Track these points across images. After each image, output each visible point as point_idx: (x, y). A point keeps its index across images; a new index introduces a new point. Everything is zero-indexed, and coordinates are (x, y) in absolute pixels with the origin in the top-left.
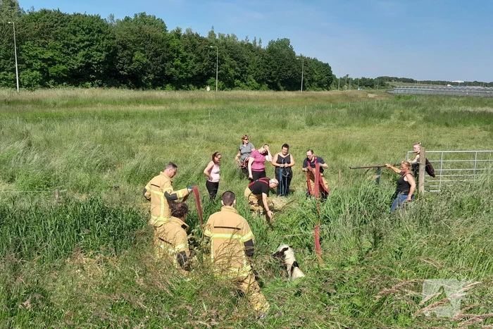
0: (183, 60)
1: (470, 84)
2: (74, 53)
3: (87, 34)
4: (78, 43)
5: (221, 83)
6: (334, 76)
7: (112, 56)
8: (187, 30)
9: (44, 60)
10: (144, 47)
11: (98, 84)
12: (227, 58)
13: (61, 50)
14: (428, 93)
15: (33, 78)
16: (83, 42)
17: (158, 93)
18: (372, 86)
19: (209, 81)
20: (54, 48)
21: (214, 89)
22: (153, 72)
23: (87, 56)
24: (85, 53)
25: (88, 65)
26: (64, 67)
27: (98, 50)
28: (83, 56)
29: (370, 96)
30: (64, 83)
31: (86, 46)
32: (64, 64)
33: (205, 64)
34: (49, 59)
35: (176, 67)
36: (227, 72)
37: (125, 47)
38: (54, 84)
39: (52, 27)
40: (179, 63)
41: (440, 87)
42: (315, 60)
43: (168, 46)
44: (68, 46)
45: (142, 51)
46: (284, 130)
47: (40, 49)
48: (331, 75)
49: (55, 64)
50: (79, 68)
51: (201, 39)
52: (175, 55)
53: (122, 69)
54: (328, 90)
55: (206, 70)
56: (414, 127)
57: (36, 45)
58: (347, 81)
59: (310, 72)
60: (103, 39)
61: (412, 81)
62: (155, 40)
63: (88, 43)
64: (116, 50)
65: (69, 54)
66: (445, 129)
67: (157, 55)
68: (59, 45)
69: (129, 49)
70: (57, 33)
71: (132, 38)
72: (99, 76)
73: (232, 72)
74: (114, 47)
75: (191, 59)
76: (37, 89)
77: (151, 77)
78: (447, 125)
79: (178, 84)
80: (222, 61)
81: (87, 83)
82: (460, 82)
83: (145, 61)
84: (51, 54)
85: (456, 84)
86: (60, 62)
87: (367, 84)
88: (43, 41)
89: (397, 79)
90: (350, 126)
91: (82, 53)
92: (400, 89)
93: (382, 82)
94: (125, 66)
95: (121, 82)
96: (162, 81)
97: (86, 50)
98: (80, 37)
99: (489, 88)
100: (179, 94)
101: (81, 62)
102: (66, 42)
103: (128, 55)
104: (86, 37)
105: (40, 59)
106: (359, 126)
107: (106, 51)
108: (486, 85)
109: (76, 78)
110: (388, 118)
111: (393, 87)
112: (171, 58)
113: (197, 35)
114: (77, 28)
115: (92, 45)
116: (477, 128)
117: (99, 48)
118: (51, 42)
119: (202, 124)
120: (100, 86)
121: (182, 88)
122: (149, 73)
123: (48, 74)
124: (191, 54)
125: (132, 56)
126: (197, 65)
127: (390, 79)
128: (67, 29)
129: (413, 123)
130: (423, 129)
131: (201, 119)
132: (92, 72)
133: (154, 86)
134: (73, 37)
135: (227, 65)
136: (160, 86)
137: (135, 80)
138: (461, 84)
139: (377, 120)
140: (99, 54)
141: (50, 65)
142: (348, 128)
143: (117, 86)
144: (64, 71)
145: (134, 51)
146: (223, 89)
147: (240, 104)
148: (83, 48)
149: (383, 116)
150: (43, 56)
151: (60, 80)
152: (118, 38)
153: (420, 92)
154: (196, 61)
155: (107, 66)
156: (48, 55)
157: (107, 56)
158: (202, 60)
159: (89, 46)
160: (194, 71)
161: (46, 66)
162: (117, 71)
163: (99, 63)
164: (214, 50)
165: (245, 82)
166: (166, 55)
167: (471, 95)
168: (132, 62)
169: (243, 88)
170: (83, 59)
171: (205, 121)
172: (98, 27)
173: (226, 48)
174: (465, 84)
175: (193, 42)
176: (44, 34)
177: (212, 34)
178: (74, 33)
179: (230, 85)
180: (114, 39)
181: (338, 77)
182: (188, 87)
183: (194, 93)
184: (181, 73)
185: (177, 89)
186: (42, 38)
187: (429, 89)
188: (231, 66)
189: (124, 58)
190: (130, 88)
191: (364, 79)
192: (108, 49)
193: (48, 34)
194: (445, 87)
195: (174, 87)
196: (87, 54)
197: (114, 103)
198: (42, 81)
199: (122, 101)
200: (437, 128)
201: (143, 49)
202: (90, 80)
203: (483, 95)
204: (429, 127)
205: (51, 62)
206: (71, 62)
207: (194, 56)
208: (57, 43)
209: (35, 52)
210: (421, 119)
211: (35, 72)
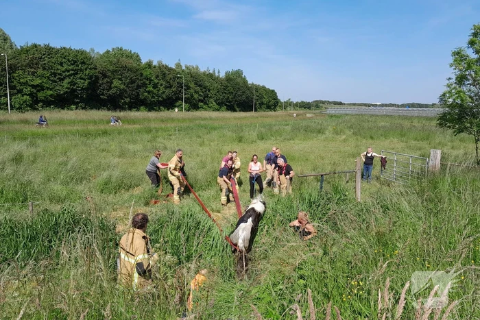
0: (155, 86)
1: (386, 105)
2: (60, 81)
3: (72, 64)
4: (64, 72)
5: (187, 105)
6: (279, 100)
7: (94, 82)
8: (158, 62)
9: (33, 86)
10: (122, 75)
11: (81, 106)
12: (192, 85)
13: (48, 78)
14: (354, 113)
15: (24, 102)
16: (68, 71)
17: (133, 114)
18: (309, 108)
19: (177, 104)
20: (42, 76)
21: (182, 110)
22: (129, 96)
23: (73, 83)
24: (70, 80)
25: (73, 91)
26: (51, 92)
27: (81, 79)
28: (69, 83)
29: (308, 115)
30: (52, 106)
31: (71, 75)
32: (51, 90)
33: (174, 90)
34: (37, 86)
35: (149, 92)
36: (192, 96)
37: (105, 76)
38: (42, 107)
39: (41, 58)
40: (151, 89)
41: (364, 107)
42: (264, 87)
43: (142, 74)
44: (55, 74)
45: (119, 79)
46: (240, 144)
47: (30, 77)
48: (277, 99)
49: (43, 90)
50: (65, 93)
51: (170, 70)
52: (148, 82)
53: (103, 94)
54: (275, 111)
55: (175, 94)
56: (345, 140)
57: (26, 73)
58: (289, 104)
59: (261, 97)
60: (86, 69)
61: (341, 104)
62: (130, 70)
63: (73, 72)
64: (97, 77)
65: (56, 82)
66: (370, 141)
67: (132, 82)
68: (47, 73)
69: (108, 77)
70: (45, 64)
71: (111, 68)
72: (82, 100)
73: (196, 96)
74: (96, 76)
75: (161, 85)
76: (28, 111)
77: (128, 100)
78: (372, 138)
79: (151, 107)
80: (188, 88)
81: (72, 106)
82: (378, 104)
83: (122, 87)
84: (40, 81)
85: (376, 105)
86: (48, 88)
87: (305, 106)
88: (32, 70)
89: (329, 102)
90: (293, 140)
91: (67, 80)
92: (332, 110)
93: (317, 105)
94: (105, 92)
95: (101, 105)
96: (136, 104)
97: (72, 78)
98: (65, 67)
99: (400, 109)
100: (152, 114)
101: (67, 88)
102: (53, 71)
103: (108, 82)
104: (72, 67)
105: (29, 86)
106: (301, 140)
107: (88, 79)
108: (398, 106)
109: (62, 102)
110: (323, 133)
111: (326, 108)
112: (144, 85)
113: (167, 66)
114: (64, 60)
115: (77, 74)
116: (395, 140)
117: (83, 76)
118: (40, 71)
119: (171, 139)
120: (83, 108)
121: (154, 110)
122: (125, 97)
123: (37, 98)
124: (161, 82)
125: (111, 83)
126: (167, 91)
127: (323, 102)
128: (53, 60)
129: (344, 137)
130: (352, 141)
131: (170, 135)
132: (77, 97)
133: (130, 109)
134: (60, 67)
135: (192, 91)
136: (135, 108)
137: (113, 103)
138: (380, 106)
139: (315, 135)
140: (82, 81)
141: (39, 91)
142: (292, 142)
143: (98, 108)
144: (51, 96)
145: (113, 79)
146: (189, 110)
147: (202, 122)
148: (69, 76)
149: (320, 131)
150: (32, 83)
151: (47, 103)
152: (99, 68)
153: (348, 112)
154: (166, 87)
155: (90, 92)
156: (37, 82)
157: (89, 83)
158: (171, 87)
159: (74, 74)
160: (164, 96)
161: (35, 91)
162: (98, 96)
163: (82, 89)
164: (181, 78)
165: (208, 104)
166: (140, 83)
167: (388, 114)
168: (110, 88)
169: (206, 110)
170: (69, 86)
171: (173, 137)
172: (82, 59)
173: (191, 76)
174: (382, 105)
175: (164, 71)
176: (33, 64)
177: (179, 65)
178: (61, 64)
179: (194, 106)
180: (96, 69)
181: (282, 101)
182: (159, 109)
183: (165, 114)
184: (153, 97)
185: (150, 110)
186: (31, 68)
187: (355, 110)
188: (195, 92)
189: (104, 85)
190: (109, 109)
191: (303, 102)
192: (91, 78)
193: (36, 64)
194: (367, 108)
195: (147, 109)
196: (72, 82)
197: (95, 122)
198: (31, 104)
199: (101, 121)
200: (364, 141)
201: (120, 77)
202: (76, 104)
203: (396, 114)
204: (357, 140)
205: (40, 88)
206: (58, 88)
207: (164, 83)
208: (45, 72)
209: (26, 79)
210: (350, 133)
211: (25, 96)
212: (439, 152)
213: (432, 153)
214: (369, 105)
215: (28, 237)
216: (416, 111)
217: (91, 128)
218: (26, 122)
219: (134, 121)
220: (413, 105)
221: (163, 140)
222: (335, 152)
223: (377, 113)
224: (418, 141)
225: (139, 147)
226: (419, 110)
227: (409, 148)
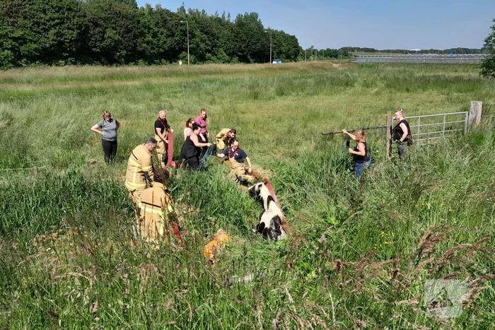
0: (155, 36)
1: (426, 52)
2: (45, 32)
3: (57, 12)
4: (48, 21)
5: (193, 57)
6: (301, 48)
7: (84, 33)
8: (157, 6)
9: (15, 39)
10: (115, 23)
11: (71, 61)
12: (198, 33)
13: (31, 28)
14: (388, 61)
15: (5, 58)
16: (53, 20)
17: (131, 69)
18: (336, 57)
19: (181, 55)
20: (24, 27)
21: (186, 63)
22: (125, 48)
23: (59, 34)
24: (56, 31)
25: (61, 43)
26: (35, 46)
27: (69, 29)
28: (55, 34)
29: (335, 65)
30: (37, 62)
31: (57, 24)
32: (35, 42)
33: (177, 39)
34: (19, 38)
35: (148, 43)
36: (198, 46)
37: (96, 25)
38: (27, 63)
39: (21, 5)
40: (150, 38)
41: (399, 55)
42: (282, 33)
43: (139, 22)
44: (38, 24)
45: (113, 28)
46: (256, 101)
47: (10, 28)
48: (298, 47)
49: (26, 43)
50: (51, 46)
51: (171, 15)
52: (146, 31)
53: (95, 47)
54: (296, 61)
55: (178, 44)
56: (377, 94)
57: (6, 24)
58: (312, 53)
59: (278, 45)
60: (74, 17)
61: (373, 51)
62: (125, 17)
63: (59, 21)
64: (87, 27)
65: (40, 33)
66: (406, 94)
67: (129, 31)
68: (29, 23)
69: (100, 26)
70: (26, 12)
71: (103, 15)
72: (72, 54)
73: (202, 46)
74: (86, 25)
75: (162, 34)
76: (10, 68)
77: (124, 52)
78: (408, 90)
79: (150, 60)
80: (193, 36)
81: (61, 61)
82: (417, 50)
83: (117, 37)
84: (22, 33)
85: (414, 52)
86: (31, 41)
87: (331, 54)
88: (12, 20)
89: (359, 50)
90: (318, 94)
91: (53, 31)
92: (363, 59)
93: (345, 53)
94: (98, 44)
95: (94, 60)
96: (134, 56)
97: (57, 28)
98: (49, 15)
99: (443, 55)
100: (153, 68)
101: (53, 40)
102: (35, 20)
103: (100, 32)
104: (56, 15)
105: (10, 38)
106: (326, 94)
107: (77, 29)
108: (441, 52)
109: (49, 56)
110: (352, 86)
111: (355, 56)
112: (142, 34)
113: (168, 11)
114: (47, 7)
115: (63, 23)
116: (435, 92)
117: (70, 25)
118: (21, 21)
119: (176, 97)
120: (74, 63)
121: (155, 63)
122: (121, 49)
123: (20, 52)
124: (162, 30)
125: (104, 33)
126: (169, 40)
127: (353, 49)
128: (35, 7)
129: (375, 90)
130: (386, 94)
131: (176, 92)
132: (65, 50)
133: (127, 62)
134: (43, 15)
135: (197, 40)
136: (132, 61)
137: (108, 57)
138: (419, 52)
139: (342, 88)
140: (70, 32)
141: (21, 44)
142: (315, 97)
143: (91, 63)
144: (35, 49)
145: (106, 28)
146: (194, 63)
147: (212, 77)
148: (54, 26)
149: (348, 83)
150: (13, 35)
151: (32, 59)
152: (89, 16)
153: (381, 61)
154: (167, 36)
155: (79, 44)
156: (18, 33)
157: (79, 34)
158: (173, 35)
159: (60, 24)
160: (166, 47)
161: (17, 45)
162: (89, 49)
163: (71, 41)
164: (184, 24)
165: (216, 55)
166: (137, 32)
167: (428, 62)
168: (104, 39)
169: (214, 62)
170: (55, 37)
171: (179, 95)
172: (68, 5)
173: (196, 22)
174: (422, 52)
175: (163, 17)
176: (12, 13)
177: (182, 9)
178: (44, 11)
179: (201, 58)
180: (85, 16)
181: (304, 49)
182: (161, 62)
183: (167, 67)
184: (153, 48)
185: (150, 64)
186: (10, 17)
187: (390, 57)
188: (202, 40)
189: (96, 36)
190: (103, 64)
191: (328, 50)
192: (80, 27)
193: (16, 12)
194: (404, 55)
195: (147, 63)
196: (58, 32)
197: (88, 80)
198: (14, 60)
199: (96, 79)
200: (399, 94)
201: (114, 26)
202: (63, 58)
203: (438, 62)
204: (391, 92)
205: (22, 40)
206: (43, 40)
207: (165, 31)
208: (27, 21)
209: (5, 31)
210: (383, 85)
211: (6, 51)
212: (480, 104)
213: (472, 105)
214: (406, 52)
216: (462, 58)
217: (85, 85)
218: (11, 81)
219: (132, 77)
220: (458, 51)
221: (167, 99)
222: (365, 107)
223: (415, 61)
224: (461, 92)
225: (141, 107)
226: (465, 57)
227: (449, 99)
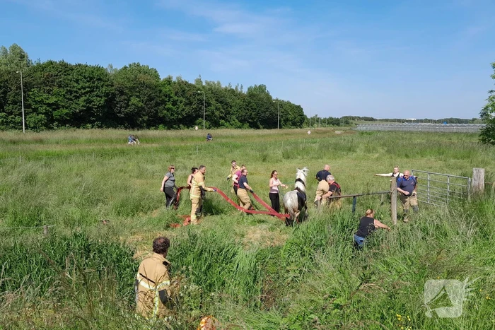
0: (174, 103)
1: (421, 121)
2: (76, 99)
3: (88, 81)
4: (80, 89)
5: (208, 123)
6: (306, 116)
7: (111, 99)
8: (177, 78)
9: (49, 105)
10: (139, 92)
11: (97, 125)
12: (213, 102)
13: (64, 96)
14: (387, 129)
15: (39, 121)
16: (85, 88)
17: (152, 133)
18: (338, 124)
19: (197, 122)
20: (58, 94)
21: (202, 128)
22: (148, 114)
23: (88, 101)
24: (86, 98)
25: (89, 109)
26: (67, 111)
27: (97, 96)
28: (85, 101)
29: (337, 132)
30: (67, 125)
31: (87, 93)
32: (67, 108)
33: (194, 107)
34: (53, 104)
35: (168, 110)
36: (213, 113)
37: (122, 93)
38: (58, 126)
39: (57, 76)
40: (171, 106)
41: (397, 124)
42: (289, 103)
43: (160, 91)
44: (71, 92)
45: (137, 96)
46: (264, 163)
47: (45, 95)
48: (303, 115)
49: (59, 108)
50: (80, 112)
51: (190, 86)
52: (167, 99)
53: (120, 112)
54: (301, 128)
55: (195, 111)
56: (377, 159)
57: (41, 91)
58: (316, 120)
59: (285, 113)
60: (102, 86)
61: (372, 120)
62: (149, 86)
63: (89, 89)
64: (114, 95)
65: (71, 100)
66: (405, 159)
67: (151, 99)
68: (63, 91)
69: (126, 94)
70: (61, 81)
71: (129, 85)
72: (99, 119)
73: (217, 113)
74: (112, 93)
75: (181, 102)
76: (43, 130)
77: (146, 118)
78: (407, 156)
79: (170, 125)
80: (209, 104)
81: (88, 125)
82: (413, 119)
83: (140, 104)
84: (56, 100)
85: (410, 121)
86: (63, 107)
87: (334, 122)
88: (48, 88)
89: (359, 118)
90: (322, 158)
91: (83, 98)
92: (363, 127)
93: (347, 121)
94: (123, 110)
95: (118, 124)
96: (154, 122)
97: (88, 96)
98: (81, 84)
99: (437, 124)
100: (171, 133)
101: (83, 106)
102: (69, 89)
103: (125, 100)
104: (87, 84)
105: (45, 104)
106: (330, 158)
107: (104, 96)
108: (435, 122)
109: (78, 120)
110: (354, 151)
111: (356, 124)
112: (163, 102)
113: (186, 82)
114: (80, 77)
115: (93, 91)
116: (433, 158)
117: (99, 93)
118: (55, 89)
119: (190, 158)
120: (100, 127)
121: (173, 128)
122: (143, 115)
123: (52, 117)
124: (181, 99)
125: (129, 100)
126: (187, 108)
127: (353, 118)
128: (70, 77)
129: (377, 155)
130: (386, 160)
131: (190, 154)
132: (93, 115)
133: (148, 127)
134: (76, 85)
135: (213, 108)
136: (153, 126)
137: (131, 121)
138: (414, 121)
139: (345, 153)
140: (99, 99)
141: (54, 109)
142: (320, 161)
143: (115, 127)
144: (67, 114)
145: (131, 96)
146: (209, 128)
147: (224, 141)
148: (85, 94)
149: (351, 149)
150: (47, 102)
151: (63, 122)
152: (116, 85)
153: (380, 129)
154: (186, 105)
155: (106, 110)
156: (53, 100)
157: (106, 101)
158: (191, 104)
159: (90, 92)
160: (184, 113)
161: (50, 110)
162: (114, 114)
163: (98, 107)
164: (201, 94)
165: (229, 122)
166: (158, 100)
167: (423, 130)
168: (128, 106)
169: (227, 127)
170: (85, 104)
171: (193, 156)
172: (98, 76)
173: (212, 93)
174: (417, 121)
175: (183, 88)
176: (49, 81)
177: (199, 81)
178: (77, 81)
179: (216, 124)
180: (112, 86)
181: (309, 117)
182: (179, 127)
183: (184, 132)
184: (172, 115)
185: (169, 129)
186: (47, 86)
187: (387, 126)
188: (216, 108)
189: (121, 103)
190: (126, 128)
191: (331, 118)
192: (107, 95)
193: (52, 82)
194: (401, 124)
195: (166, 128)
196: (88, 99)
197: (111, 141)
198: (46, 123)
199: (118, 141)
200: (399, 160)
201: (138, 94)
202: (91, 122)
203: (433, 130)
204: (391, 158)
205: (56, 106)
206: (73, 106)
207: (184, 100)
208: (61, 90)
209: (41, 98)
210: (383, 151)
211: (40, 115)
212: (482, 171)
213: (475, 172)
214: (403, 121)
215: (41, 263)
216: (455, 127)
217: (107, 147)
218: (41, 141)
219: (152, 140)
220: (451, 121)
221: (182, 160)
222: (368, 171)
223: (412, 129)
224: (458, 159)
225: (157, 167)
226: (458, 126)
227: (449, 166)
